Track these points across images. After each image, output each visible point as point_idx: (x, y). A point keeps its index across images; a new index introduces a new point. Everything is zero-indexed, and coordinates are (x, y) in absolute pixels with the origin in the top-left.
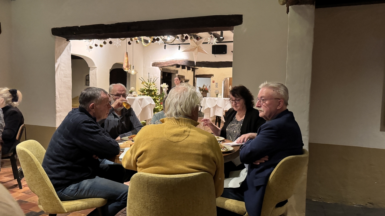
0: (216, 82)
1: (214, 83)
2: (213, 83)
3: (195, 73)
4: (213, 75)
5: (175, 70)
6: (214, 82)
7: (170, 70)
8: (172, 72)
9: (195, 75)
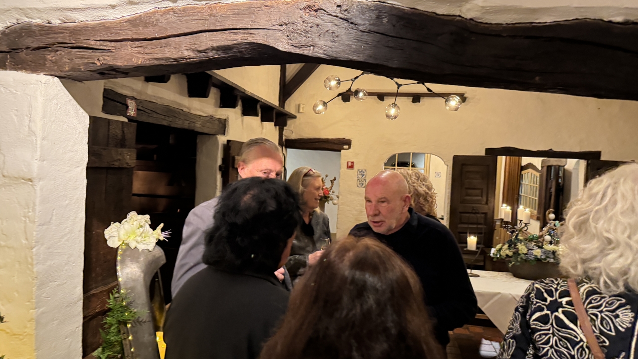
0: (361, 168)
1: (353, 173)
2: (350, 171)
3: (284, 132)
4: (348, 143)
5: (211, 117)
6: (351, 167)
7: (188, 116)
8: (198, 126)
9: (284, 138)
